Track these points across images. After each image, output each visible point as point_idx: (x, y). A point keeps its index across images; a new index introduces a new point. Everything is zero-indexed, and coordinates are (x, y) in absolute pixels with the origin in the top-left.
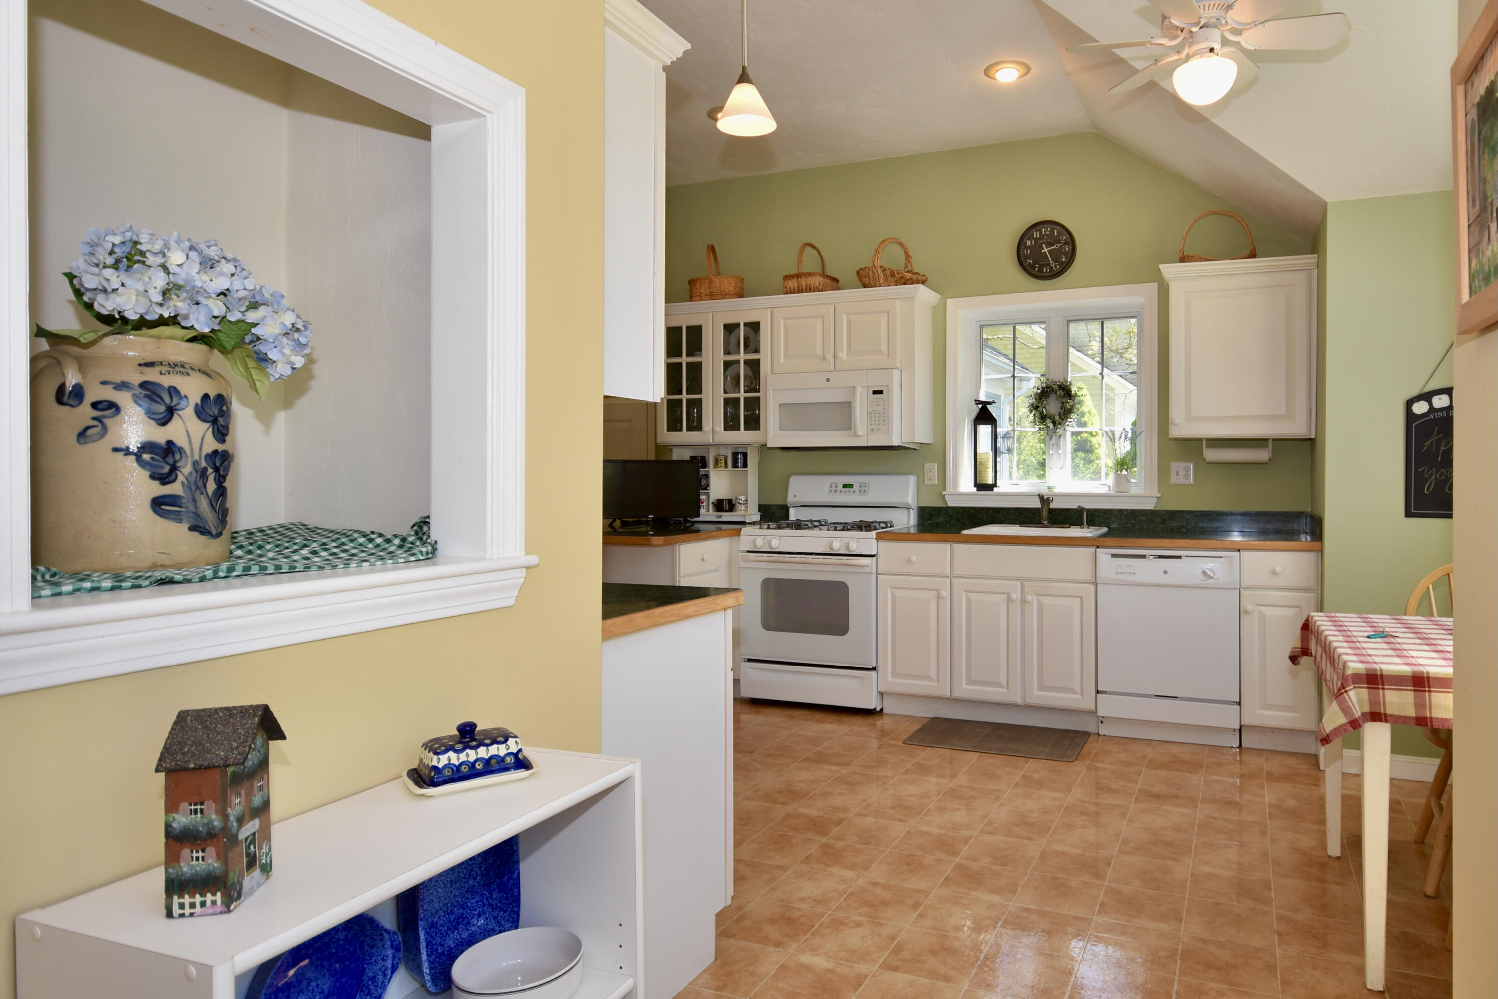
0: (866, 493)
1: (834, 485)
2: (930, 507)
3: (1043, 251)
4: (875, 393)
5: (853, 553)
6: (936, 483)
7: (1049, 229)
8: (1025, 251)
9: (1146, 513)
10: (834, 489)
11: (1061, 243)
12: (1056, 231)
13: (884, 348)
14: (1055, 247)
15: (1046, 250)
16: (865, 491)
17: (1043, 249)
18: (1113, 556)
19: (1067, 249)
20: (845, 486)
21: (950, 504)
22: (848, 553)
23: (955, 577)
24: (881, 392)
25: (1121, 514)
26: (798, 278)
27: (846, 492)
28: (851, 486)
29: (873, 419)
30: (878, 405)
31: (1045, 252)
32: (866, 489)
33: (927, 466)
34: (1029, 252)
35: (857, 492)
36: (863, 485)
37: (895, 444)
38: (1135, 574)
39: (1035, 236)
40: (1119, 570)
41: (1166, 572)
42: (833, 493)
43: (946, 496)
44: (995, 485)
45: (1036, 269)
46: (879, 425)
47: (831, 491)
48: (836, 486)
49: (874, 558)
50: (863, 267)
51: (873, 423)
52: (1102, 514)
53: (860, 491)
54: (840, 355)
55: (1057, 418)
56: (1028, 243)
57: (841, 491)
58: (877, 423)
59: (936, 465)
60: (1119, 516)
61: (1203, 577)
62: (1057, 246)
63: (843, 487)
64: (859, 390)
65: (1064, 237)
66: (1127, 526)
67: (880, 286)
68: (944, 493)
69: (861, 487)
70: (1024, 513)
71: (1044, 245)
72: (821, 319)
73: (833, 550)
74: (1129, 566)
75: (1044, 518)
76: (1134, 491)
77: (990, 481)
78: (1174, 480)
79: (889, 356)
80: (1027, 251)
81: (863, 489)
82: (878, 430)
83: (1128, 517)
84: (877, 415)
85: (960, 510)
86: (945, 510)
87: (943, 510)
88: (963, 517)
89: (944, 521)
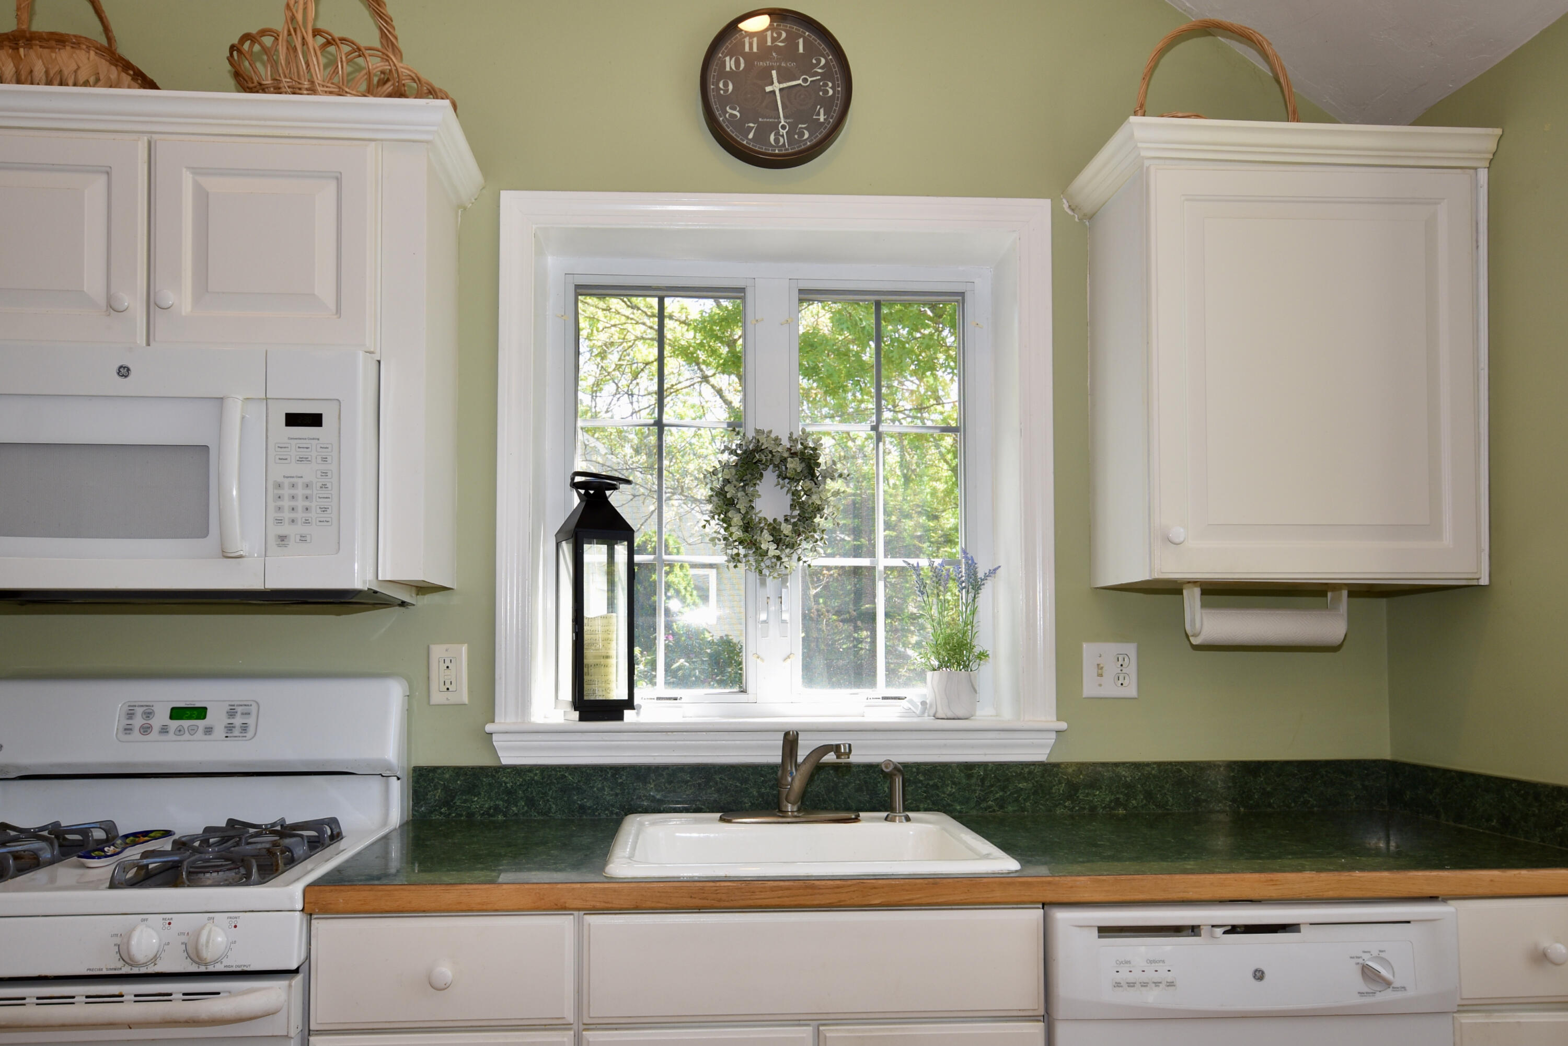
0: (250, 734)
1: (139, 711)
2: (448, 768)
3: (768, 89)
4: (293, 420)
5: (211, 969)
6: (465, 699)
7: (784, 35)
8: (721, 85)
9: (1030, 773)
10: (138, 721)
11: (816, 74)
12: (801, 41)
13: (325, 290)
14: (800, 82)
15: (777, 87)
16: (244, 728)
17: (772, 83)
18: (1105, 931)
19: (831, 92)
20: (177, 713)
21: (507, 759)
22: (193, 968)
23: (588, 1027)
24: (315, 420)
25: (969, 776)
26: (16, 49)
27: (180, 731)
28: (200, 713)
29: (286, 503)
30: (301, 460)
31: (773, 92)
32: (251, 721)
33: (438, 651)
34: (731, 87)
35: (219, 732)
36: (239, 709)
37: (358, 583)
38: (1171, 984)
39: (747, 49)
40: (1124, 976)
41: (1259, 975)
42: (136, 734)
43: (495, 737)
44: (629, 704)
45: (751, 136)
46: (307, 522)
47: (128, 730)
48: (148, 714)
49: (298, 980)
50: (254, 31)
51: (287, 515)
52: (921, 778)
53: (230, 728)
54: (168, 297)
55: (786, 529)
56: (730, 64)
57: (164, 730)
58: (300, 515)
59: (464, 648)
60: (964, 781)
61: (1360, 984)
62: (805, 80)
63: (171, 718)
64: (235, 411)
65: (823, 61)
66: (983, 805)
67: (312, 91)
68: (489, 728)
69: (232, 713)
70: (717, 778)
71: (774, 73)
72: (103, 179)
73: (132, 962)
74: (1151, 962)
75: (792, 798)
76: (985, 714)
77: (619, 692)
78: (1090, 688)
79: (338, 311)
80: (726, 85)
81: (238, 721)
82: (303, 539)
83: (987, 783)
84: (300, 492)
85: (536, 774)
86: (493, 776)
87: (487, 776)
88: (545, 794)
89: (490, 808)
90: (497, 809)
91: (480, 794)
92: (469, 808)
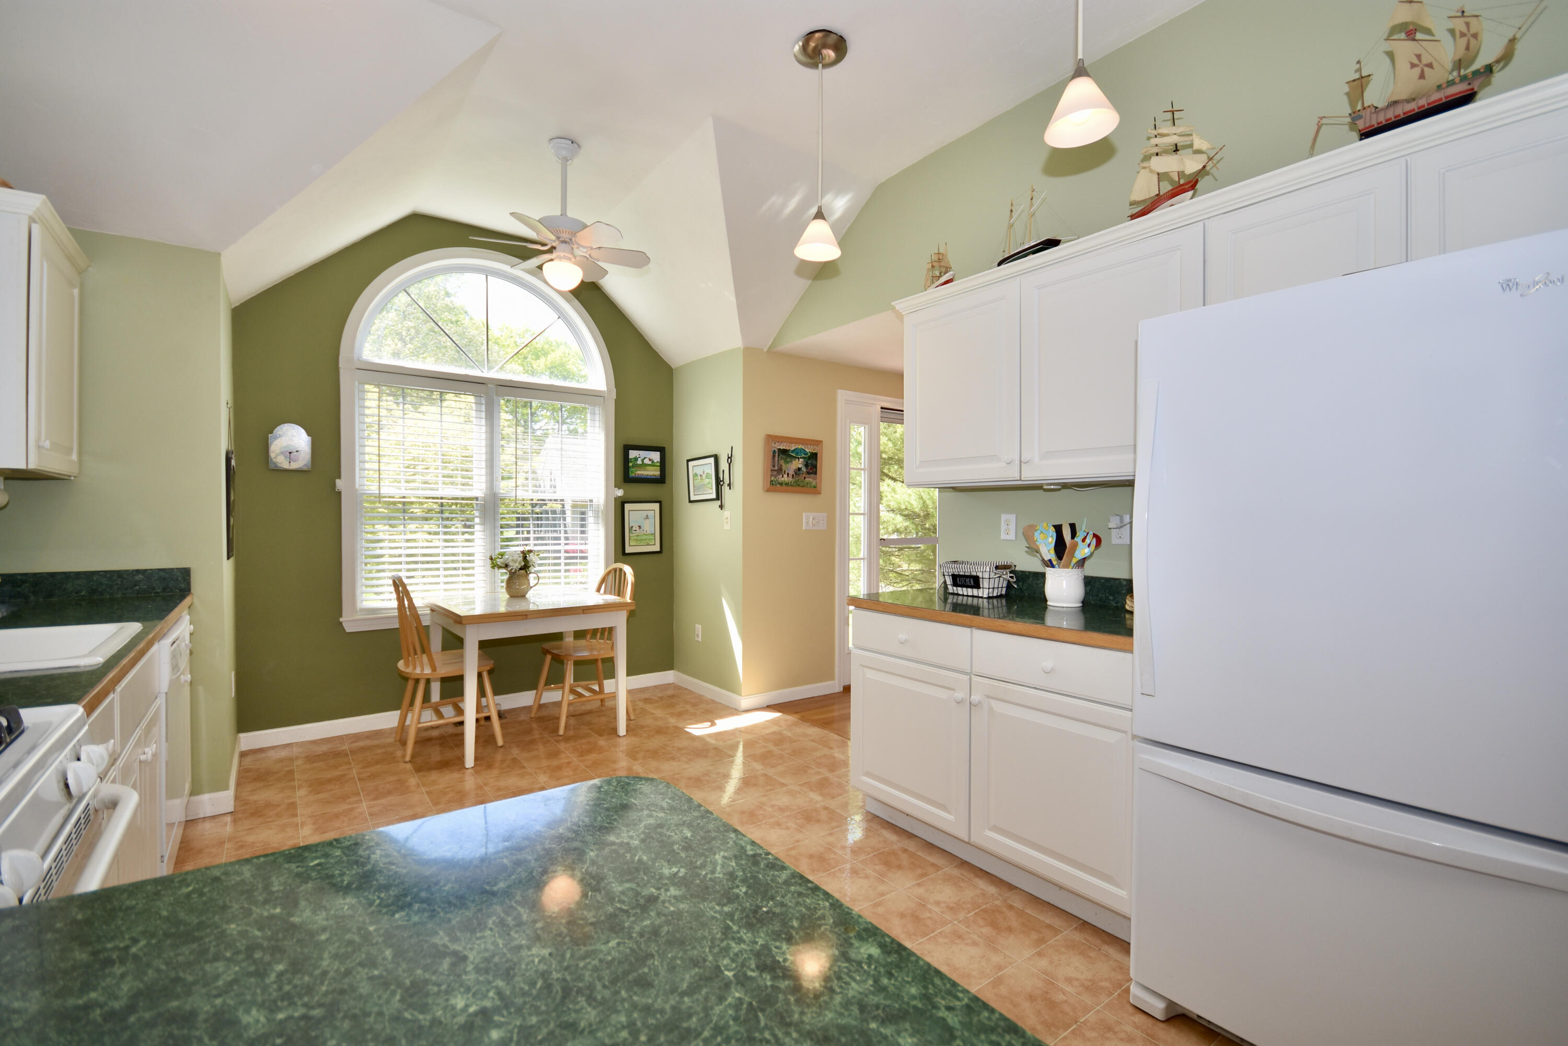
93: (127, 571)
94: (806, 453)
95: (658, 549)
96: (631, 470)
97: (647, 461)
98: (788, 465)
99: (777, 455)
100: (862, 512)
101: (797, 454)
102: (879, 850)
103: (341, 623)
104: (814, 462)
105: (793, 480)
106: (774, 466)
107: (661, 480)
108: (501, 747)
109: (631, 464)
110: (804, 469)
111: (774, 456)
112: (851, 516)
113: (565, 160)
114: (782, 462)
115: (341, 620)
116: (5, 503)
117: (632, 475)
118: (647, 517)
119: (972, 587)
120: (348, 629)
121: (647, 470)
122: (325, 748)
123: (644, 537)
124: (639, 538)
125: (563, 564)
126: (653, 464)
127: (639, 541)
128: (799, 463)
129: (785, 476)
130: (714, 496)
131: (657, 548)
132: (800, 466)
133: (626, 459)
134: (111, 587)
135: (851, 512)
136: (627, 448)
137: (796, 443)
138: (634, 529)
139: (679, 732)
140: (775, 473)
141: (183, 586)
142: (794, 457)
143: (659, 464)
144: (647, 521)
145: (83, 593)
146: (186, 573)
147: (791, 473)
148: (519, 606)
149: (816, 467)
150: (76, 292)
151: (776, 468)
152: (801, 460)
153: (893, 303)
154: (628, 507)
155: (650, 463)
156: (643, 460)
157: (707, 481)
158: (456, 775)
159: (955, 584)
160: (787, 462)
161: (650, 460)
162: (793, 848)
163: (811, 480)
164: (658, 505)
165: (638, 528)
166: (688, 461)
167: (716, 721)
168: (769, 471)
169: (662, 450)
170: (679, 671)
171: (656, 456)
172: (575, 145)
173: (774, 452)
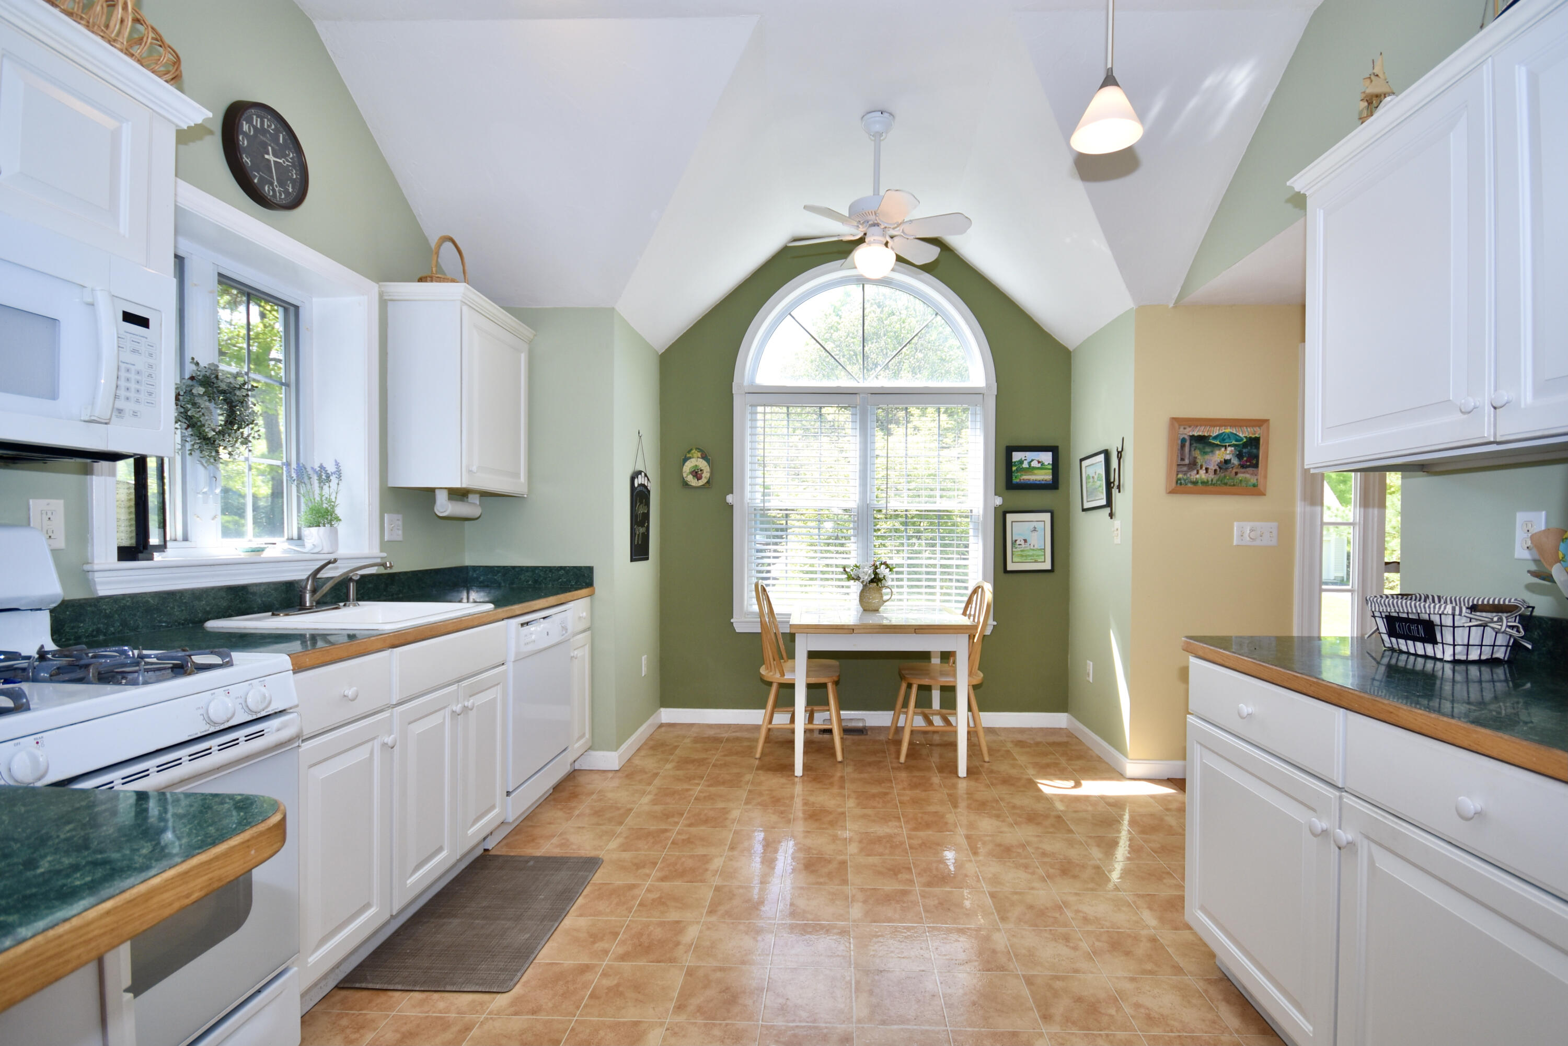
3: (266, 157)
4: (129, 317)
6: (63, 545)
7: (274, 127)
8: (241, 138)
11: (289, 161)
12: (281, 136)
14: (281, 161)
15: (271, 157)
17: (267, 153)
18: (522, 625)
19: (295, 176)
21: (102, 592)
24: (143, 322)
29: (123, 384)
30: (134, 351)
31: (269, 161)
33: (36, 506)
34: (245, 142)
39: (254, 123)
43: (92, 575)
45: (256, 181)
46: (138, 401)
51: (123, 393)
56: (245, 127)
58: (132, 395)
59: (61, 503)
62: (284, 162)
65: (292, 156)
68: (87, 568)
71: (269, 148)
78: (389, 536)
80: (243, 140)
82: (135, 414)
84: (133, 376)
85: (128, 601)
86: (95, 606)
87: (91, 606)
88: (135, 615)
89: (93, 631)
90: (99, 631)
91: (85, 620)
92: (76, 633)
93: (555, 567)
94: (1238, 439)
95: (1049, 567)
96: (1015, 474)
97: (1035, 464)
98: (1207, 457)
99: (1187, 444)
100: (1351, 521)
101: (1223, 440)
102: (1193, 1031)
103: (732, 623)
104: (1255, 451)
105: (1216, 478)
106: (1182, 459)
107: (1054, 485)
108: (840, 762)
109: (1014, 468)
110: (1235, 461)
111: (1183, 446)
112: (1325, 528)
113: (877, 137)
114: (1197, 453)
115: (732, 621)
116: (478, 515)
117: (1015, 480)
118: (1035, 530)
119: (1424, 641)
120: (738, 629)
121: (1035, 474)
122: (711, 733)
123: (1031, 553)
124: (1024, 553)
125: (938, 580)
126: (1042, 466)
127: (1024, 557)
128: (1227, 453)
129: (1202, 472)
130: (1104, 502)
131: (1047, 566)
132: (1228, 457)
133: (1009, 462)
134: (545, 579)
135: (1326, 520)
136: (1010, 450)
137: (1220, 426)
138: (1018, 542)
139: (1031, 785)
140: (1185, 469)
141: (588, 581)
142: (1217, 445)
143: (1050, 467)
144: (1035, 534)
145: (530, 583)
146: (590, 569)
147: (1212, 467)
148: (872, 620)
149: (1257, 457)
150: (523, 357)
151: (1187, 462)
152: (1229, 449)
153: (1288, 183)
154: (1010, 517)
155: (1039, 465)
156: (1029, 463)
157: (1098, 483)
158: (783, 780)
159: (1392, 633)
160: (1205, 453)
161: (1039, 462)
162: (1063, 979)
163: (1248, 476)
164: (1049, 515)
165: (1023, 542)
166: (1081, 460)
167: (1083, 782)
168: (1175, 468)
169: (1054, 450)
170: (1072, 715)
171: (1047, 457)
172: (885, 115)
173: (1183, 440)
